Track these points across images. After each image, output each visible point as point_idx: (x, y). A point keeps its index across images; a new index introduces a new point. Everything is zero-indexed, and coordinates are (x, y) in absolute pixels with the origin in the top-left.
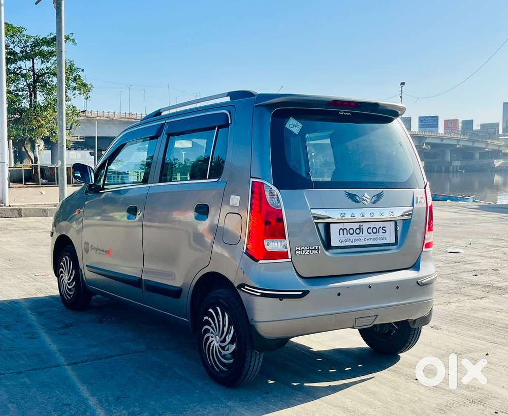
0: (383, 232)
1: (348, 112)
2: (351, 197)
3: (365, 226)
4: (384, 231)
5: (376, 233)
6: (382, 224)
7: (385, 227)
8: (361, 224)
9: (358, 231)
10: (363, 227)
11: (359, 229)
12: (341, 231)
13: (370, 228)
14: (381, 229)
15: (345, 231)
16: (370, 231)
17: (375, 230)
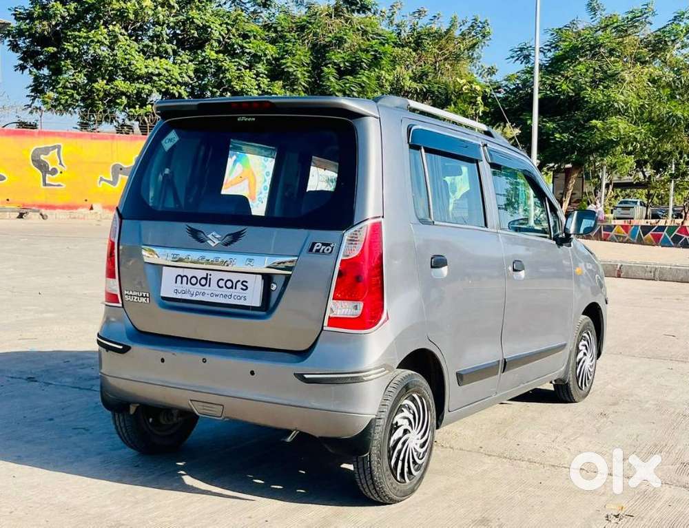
0: (242, 289)
1: (252, 117)
2: (194, 233)
3: (215, 276)
4: (244, 288)
5: (232, 287)
6: (242, 277)
7: (246, 282)
8: (209, 272)
9: (203, 282)
10: (211, 277)
11: (206, 279)
12: (179, 278)
13: (223, 280)
14: (239, 283)
15: (185, 279)
16: (222, 284)
17: (229, 284)
